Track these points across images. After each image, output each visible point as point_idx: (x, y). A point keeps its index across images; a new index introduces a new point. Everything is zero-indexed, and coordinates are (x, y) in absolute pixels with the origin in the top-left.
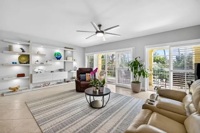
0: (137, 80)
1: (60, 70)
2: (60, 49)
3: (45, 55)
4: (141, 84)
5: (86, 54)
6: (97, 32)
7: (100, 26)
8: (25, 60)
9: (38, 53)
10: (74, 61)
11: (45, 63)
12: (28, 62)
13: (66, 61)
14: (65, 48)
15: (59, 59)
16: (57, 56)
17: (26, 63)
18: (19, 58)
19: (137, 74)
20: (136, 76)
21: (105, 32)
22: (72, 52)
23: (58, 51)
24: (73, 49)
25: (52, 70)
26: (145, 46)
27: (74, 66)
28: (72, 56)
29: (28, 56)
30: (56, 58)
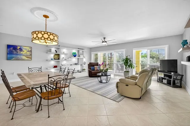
0: (127, 70)
1: (76, 64)
2: (76, 50)
3: (67, 54)
4: (130, 72)
5: (92, 53)
6: (103, 42)
7: (104, 38)
8: (57, 57)
9: (64, 53)
10: (84, 58)
11: (67, 59)
12: (59, 59)
13: (79, 58)
14: (78, 49)
15: (75, 56)
16: (74, 55)
17: (58, 59)
18: (54, 56)
19: (127, 66)
20: (127, 68)
21: (107, 42)
22: (83, 51)
23: (74, 51)
24: (83, 49)
25: (71, 64)
26: (133, 49)
27: (84, 61)
28: (83, 55)
29: (59, 55)
30: (74, 56)
